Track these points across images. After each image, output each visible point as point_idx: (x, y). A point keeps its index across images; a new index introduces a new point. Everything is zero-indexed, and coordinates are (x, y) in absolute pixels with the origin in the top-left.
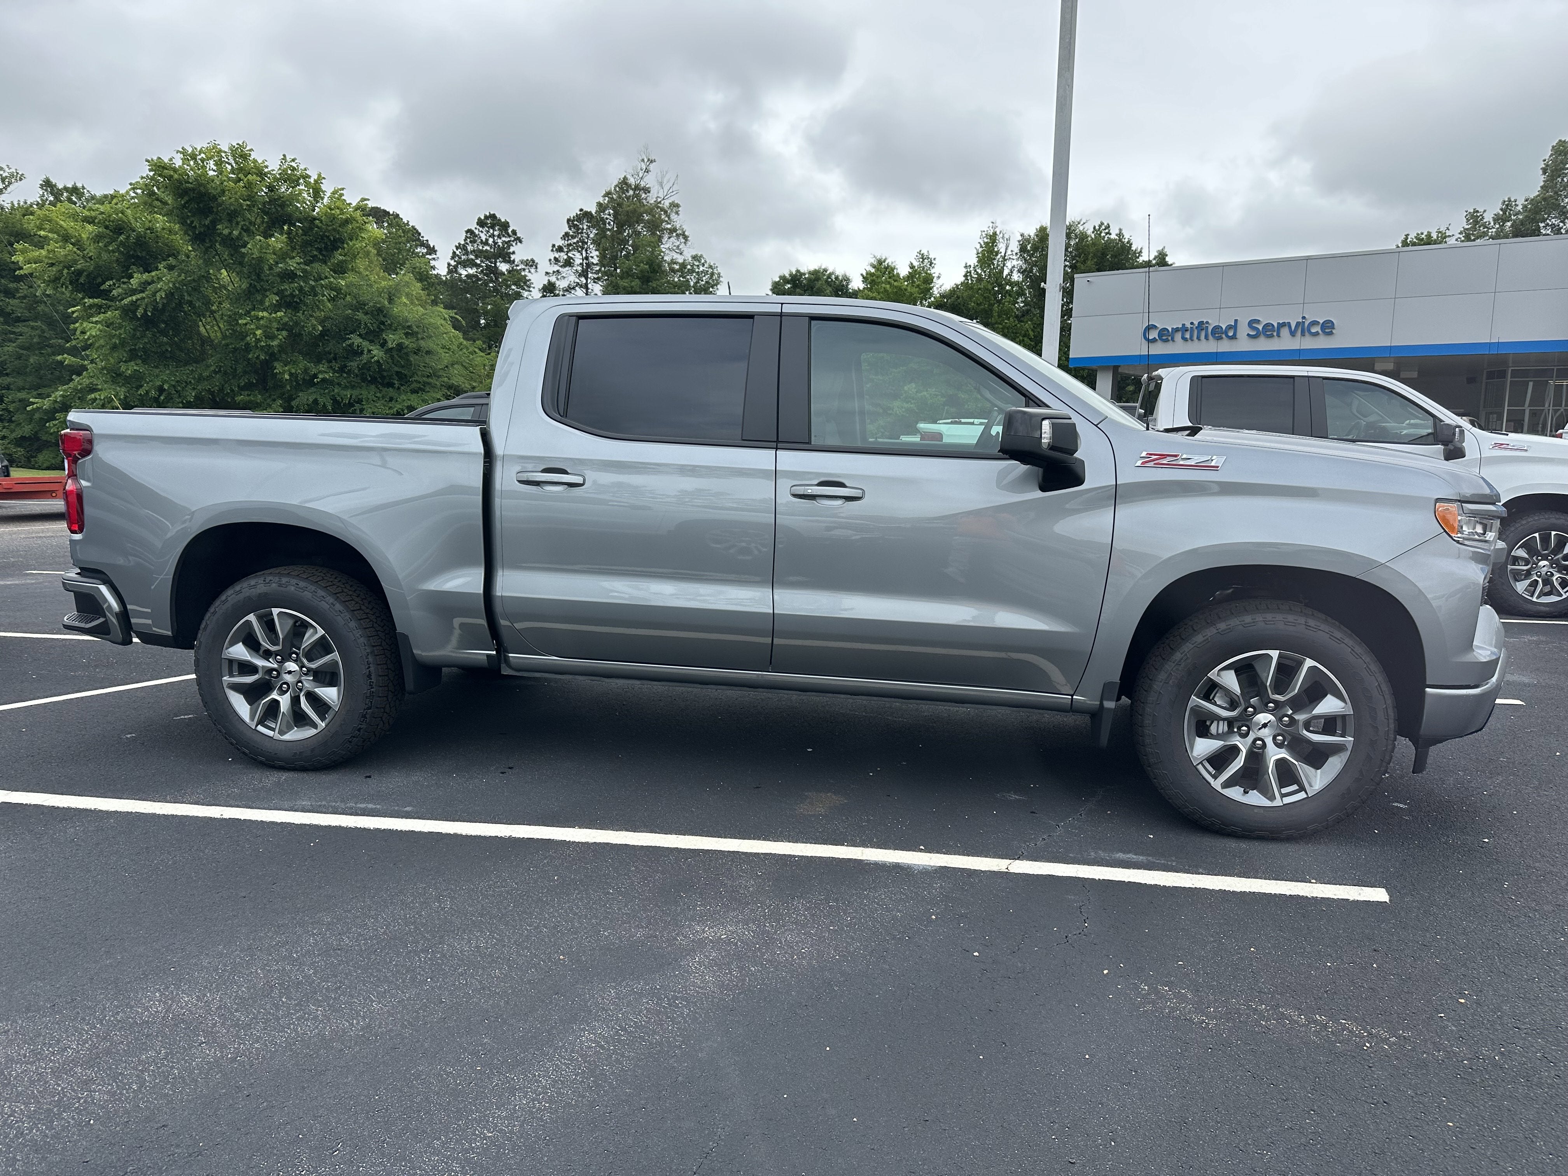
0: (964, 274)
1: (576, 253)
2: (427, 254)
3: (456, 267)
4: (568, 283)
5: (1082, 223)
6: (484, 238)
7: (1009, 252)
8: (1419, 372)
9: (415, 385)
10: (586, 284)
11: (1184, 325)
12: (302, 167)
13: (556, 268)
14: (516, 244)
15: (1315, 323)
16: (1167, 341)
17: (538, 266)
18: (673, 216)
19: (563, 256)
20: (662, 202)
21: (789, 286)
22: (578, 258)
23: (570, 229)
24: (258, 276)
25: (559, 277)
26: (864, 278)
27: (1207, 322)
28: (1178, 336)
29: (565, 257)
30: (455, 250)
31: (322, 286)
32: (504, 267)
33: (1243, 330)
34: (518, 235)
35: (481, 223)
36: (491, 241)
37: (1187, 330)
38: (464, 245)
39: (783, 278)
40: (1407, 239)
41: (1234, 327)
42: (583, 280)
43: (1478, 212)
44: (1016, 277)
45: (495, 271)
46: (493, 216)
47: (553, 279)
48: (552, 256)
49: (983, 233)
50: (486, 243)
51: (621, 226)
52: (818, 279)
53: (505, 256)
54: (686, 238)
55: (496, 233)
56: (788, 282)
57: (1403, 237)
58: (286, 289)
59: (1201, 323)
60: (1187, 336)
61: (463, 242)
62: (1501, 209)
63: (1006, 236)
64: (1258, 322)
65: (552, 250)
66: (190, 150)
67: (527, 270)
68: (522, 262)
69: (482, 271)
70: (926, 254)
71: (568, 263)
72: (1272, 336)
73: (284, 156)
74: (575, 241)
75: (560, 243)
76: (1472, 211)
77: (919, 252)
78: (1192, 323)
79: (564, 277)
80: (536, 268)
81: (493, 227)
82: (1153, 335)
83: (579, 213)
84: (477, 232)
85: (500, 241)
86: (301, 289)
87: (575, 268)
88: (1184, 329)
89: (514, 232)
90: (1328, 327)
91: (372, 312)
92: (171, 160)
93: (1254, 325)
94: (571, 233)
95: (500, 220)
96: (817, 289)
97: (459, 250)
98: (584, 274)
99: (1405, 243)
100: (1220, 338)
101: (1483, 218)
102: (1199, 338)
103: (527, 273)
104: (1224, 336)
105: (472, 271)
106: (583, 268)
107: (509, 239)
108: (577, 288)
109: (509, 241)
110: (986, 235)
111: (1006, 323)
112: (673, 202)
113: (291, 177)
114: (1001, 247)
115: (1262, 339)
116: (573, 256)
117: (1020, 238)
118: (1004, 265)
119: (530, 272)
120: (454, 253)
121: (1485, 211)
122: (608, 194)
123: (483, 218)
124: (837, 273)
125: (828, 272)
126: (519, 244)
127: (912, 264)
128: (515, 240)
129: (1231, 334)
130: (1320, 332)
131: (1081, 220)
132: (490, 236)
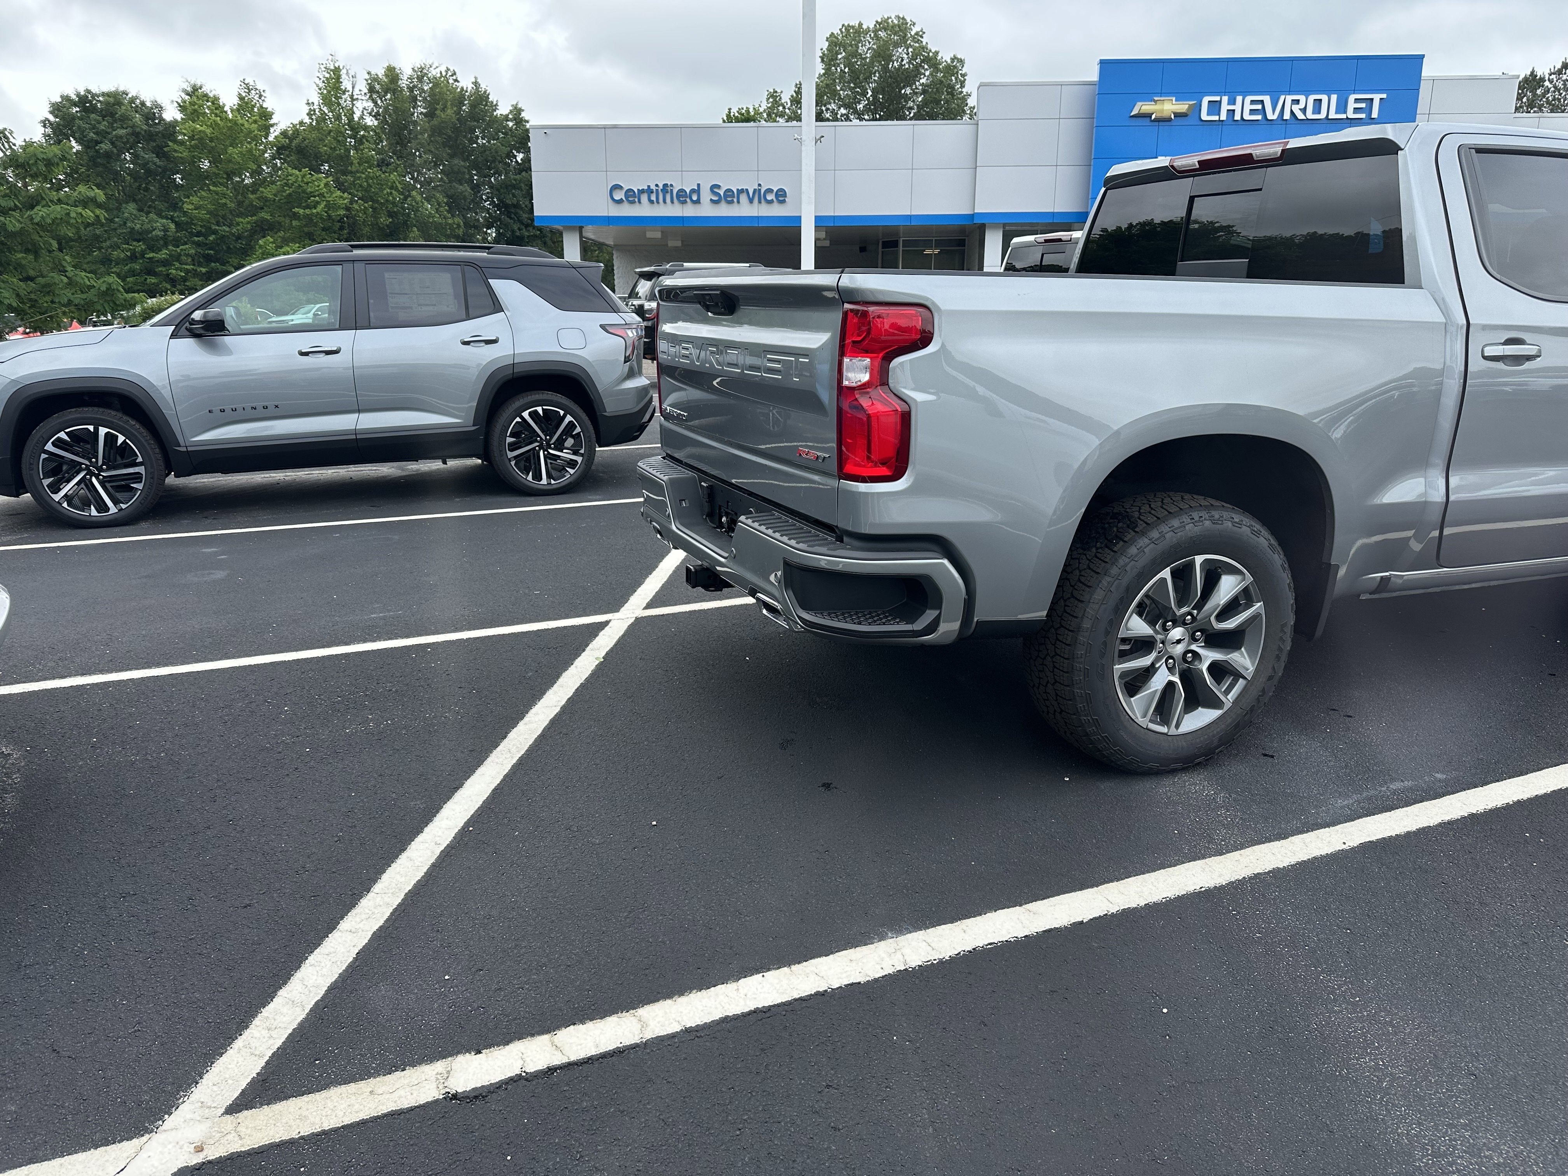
0: (307, 111)
5: (434, 67)
7: (356, 92)
8: (830, 241)
11: (649, 186)
15: (770, 191)
16: (633, 202)
21: (78, 109)
26: (180, 106)
27: (671, 185)
28: (644, 198)
33: (706, 196)
37: (652, 192)
39: (66, 98)
40: (730, 112)
41: (697, 191)
43: (776, 92)
44: (370, 121)
49: (322, 67)
52: (119, 103)
56: (75, 104)
57: (727, 111)
59: (665, 185)
60: (653, 198)
62: (795, 92)
63: (352, 73)
64: (719, 187)
70: (252, 83)
72: (732, 202)
76: (772, 91)
77: (243, 81)
78: (657, 185)
82: (618, 195)
88: (649, 191)
90: (781, 196)
93: (716, 190)
96: (121, 116)
99: (730, 119)
100: (684, 202)
101: (781, 98)
102: (665, 202)
104: (688, 200)
110: (326, 68)
111: (369, 172)
114: (346, 84)
115: (723, 204)
117: (367, 77)
118: (353, 105)
121: (782, 92)
124: (143, 98)
125: (130, 96)
127: (240, 94)
129: (695, 198)
130: (775, 199)
131: (433, 63)
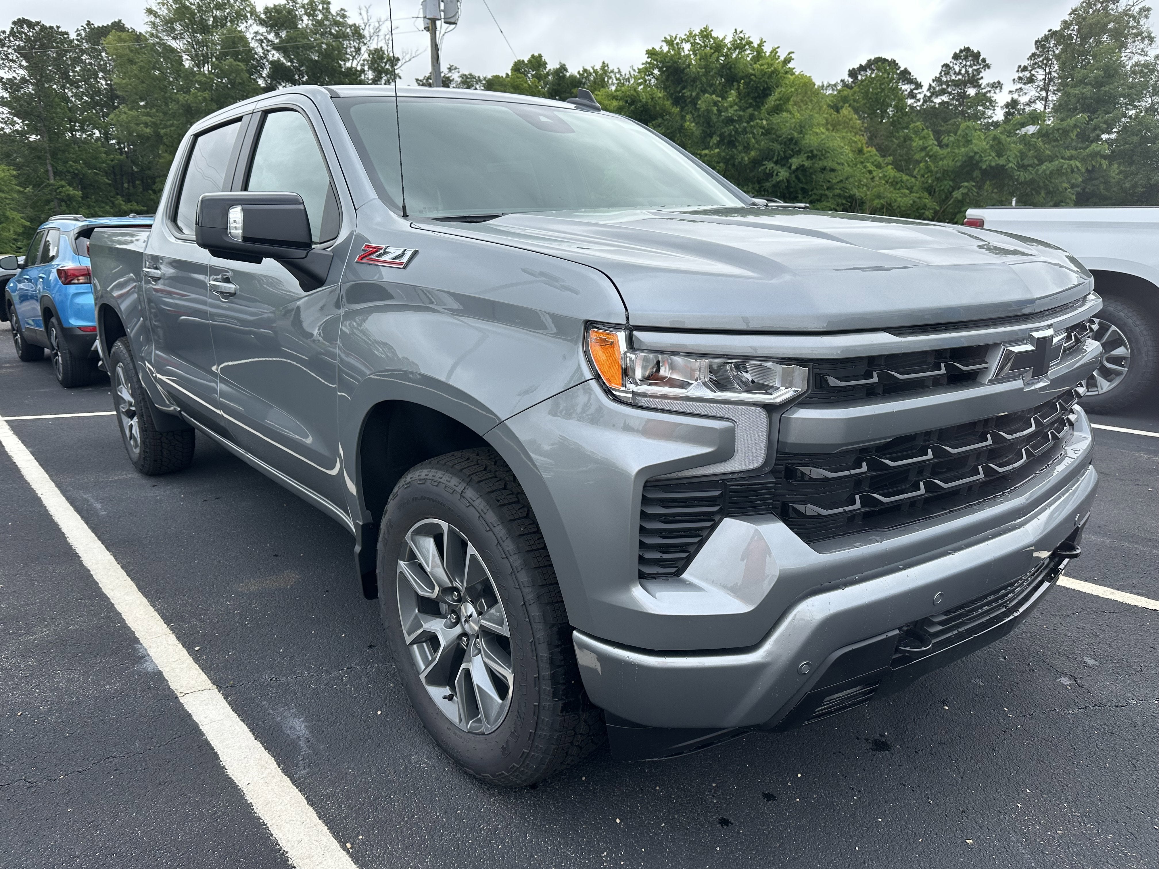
1: (1038, 70)
2: (914, 89)
3: (931, 97)
4: (1029, 97)
6: (957, 69)
9: (814, 197)
10: (1047, 97)
12: (747, 36)
13: (1019, 86)
14: (985, 70)
17: (1003, 86)
18: (1142, 21)
19: (1027, 74)
20: (1132, 9)
22: (1040, 74)
23: (1038, 49)
24: (708, 123)
25: (1021, 94)
29: (1028, 75)
30: (931, 83)
31: (751, 126)
32: (971, 92)
34: (987, 62)
35: (956, 57)
36: (963, 71)
38: (939, 78)
42: (1044, 94)
45: (963, 96)
46: (967, 49)
47: (1015, 96)
48: (1016, 76)
50: (960, 73)
51: (1084, 38)
53: (974, 81)
54: (1152, 40)
55: (968, 63)
58: (725, 132)
61: (938, 76)
65: (1018, 71)
66: (669, 38)
67: (993, 92)
68: (988, 85)
69: (953, 98)
71: (1031, 80)
73: (736, 30)
74: (1041, 59)
75: (1025, 63)
79: (1026, 93)
80: (1001, 88)
81: (966, 58)
83: (1047, 33)
84: (951, 65)
85: (970, 70)
86: (736, 131)
87: (1036, 84)
89: (984, 60)
91: (785, 143)
92: (661, 48)
94: (1038, 53)
95: (973, 52)
97: (935, 83)
98: (1046, 89)
103: (992, 94)
105: (945, 98)
106: (1045, 83)
107: (978, 67)
108: (1037, 101)
109: (978, 69)
112: (1143, 7)
113: (740, 45)
116: (1036, 74)
119: (995, 93)
120: (930, 85)
122: (1074, 11)
123: (958, 52)
126: (987, 70)
128: (984, 66)
132: (963, 67)
